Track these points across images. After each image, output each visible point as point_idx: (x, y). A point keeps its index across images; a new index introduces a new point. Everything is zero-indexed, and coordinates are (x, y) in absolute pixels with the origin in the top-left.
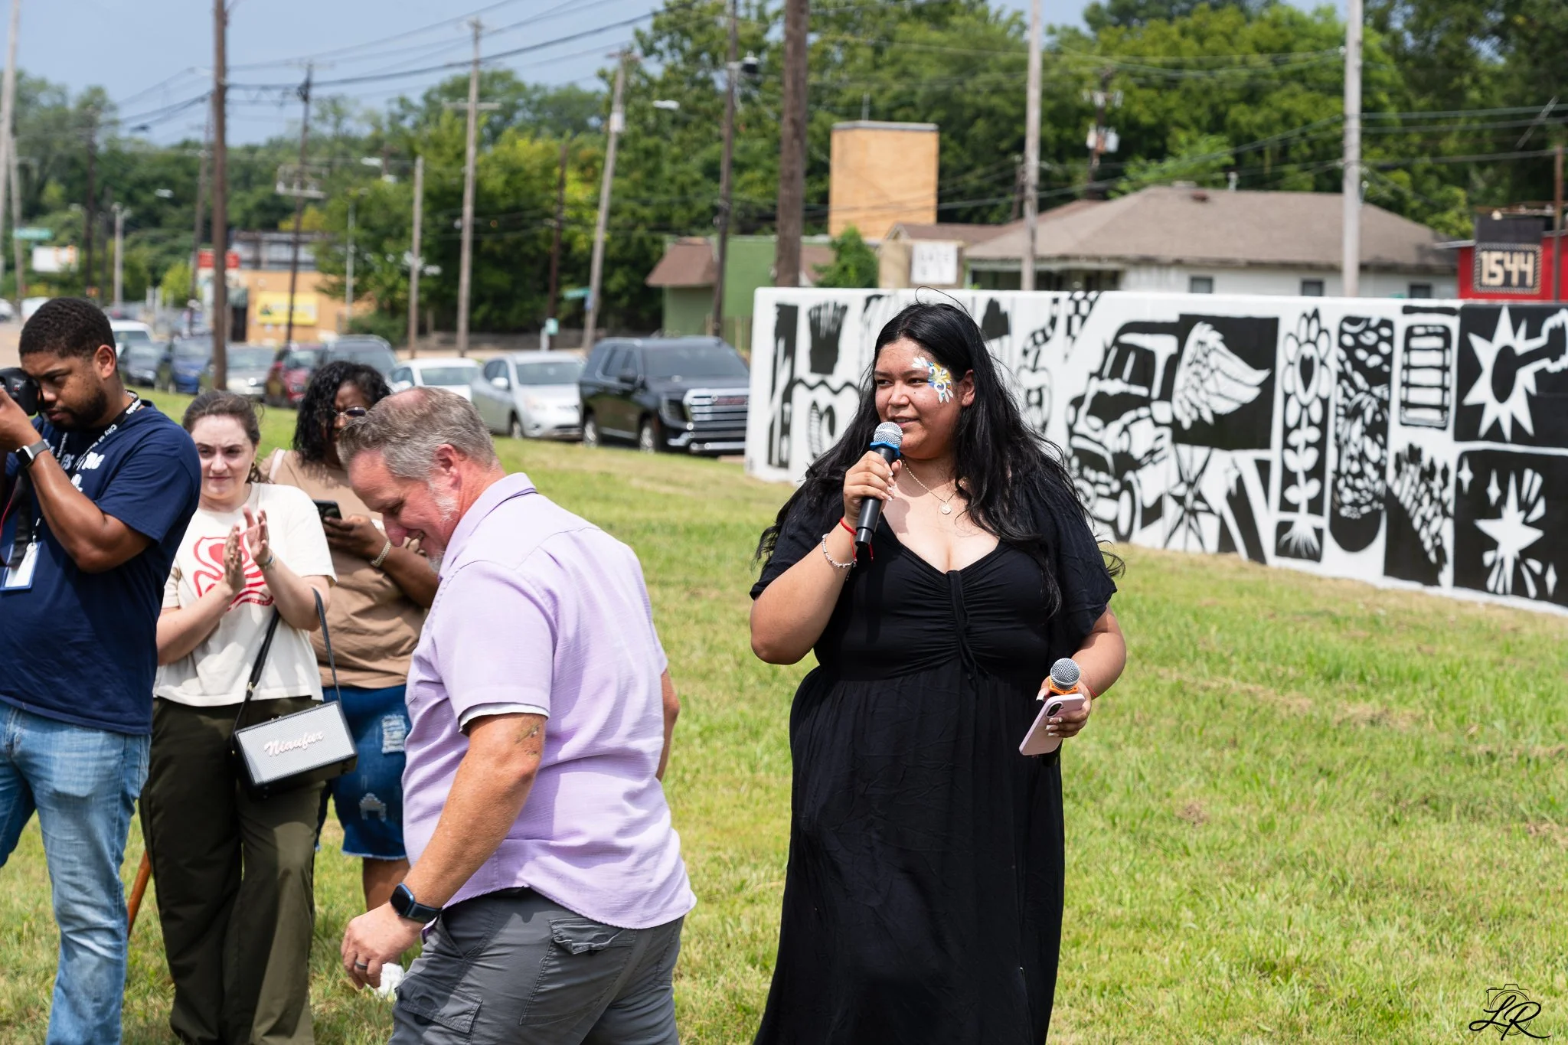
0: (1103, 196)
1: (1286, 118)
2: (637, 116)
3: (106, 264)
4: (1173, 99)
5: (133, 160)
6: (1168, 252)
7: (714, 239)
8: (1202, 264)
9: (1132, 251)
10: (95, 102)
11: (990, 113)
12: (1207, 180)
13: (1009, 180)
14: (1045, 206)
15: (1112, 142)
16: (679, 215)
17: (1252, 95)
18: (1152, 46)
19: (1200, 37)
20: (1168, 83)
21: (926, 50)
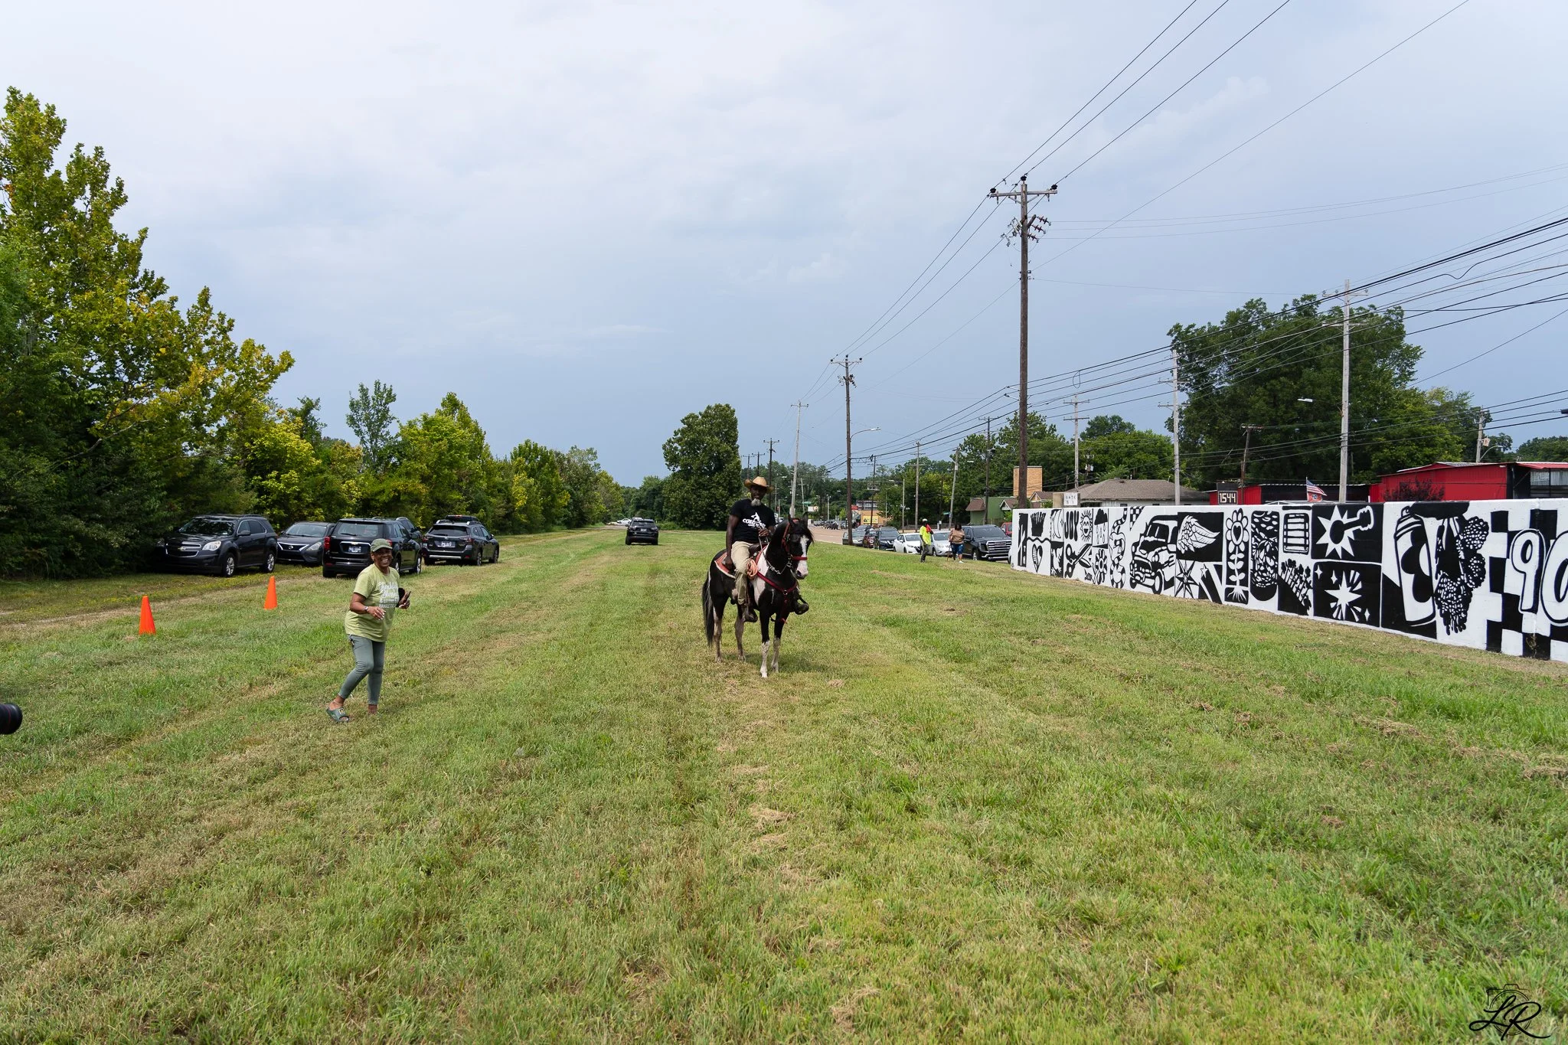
0: (1092, 482)
1: (1139, 460)
2: (961, 466)
3: (826, 509)
4: (1107, 456)
5: (832, 483)
6: (1113, 497)
7: (984, 498)
8: (1124, 500)
9: (1103, 497)
10: (823, 470)
11: (1056, 462)
12: (1123, 477)
13: (1072, 478)
14: (1080, 485)
15: (1092, 468)
16: (973, 492)
17: (1129, 455)
18: (1101, 442)
19: (1113, 439)
20: (1106, 452)
21: (1038, 446)
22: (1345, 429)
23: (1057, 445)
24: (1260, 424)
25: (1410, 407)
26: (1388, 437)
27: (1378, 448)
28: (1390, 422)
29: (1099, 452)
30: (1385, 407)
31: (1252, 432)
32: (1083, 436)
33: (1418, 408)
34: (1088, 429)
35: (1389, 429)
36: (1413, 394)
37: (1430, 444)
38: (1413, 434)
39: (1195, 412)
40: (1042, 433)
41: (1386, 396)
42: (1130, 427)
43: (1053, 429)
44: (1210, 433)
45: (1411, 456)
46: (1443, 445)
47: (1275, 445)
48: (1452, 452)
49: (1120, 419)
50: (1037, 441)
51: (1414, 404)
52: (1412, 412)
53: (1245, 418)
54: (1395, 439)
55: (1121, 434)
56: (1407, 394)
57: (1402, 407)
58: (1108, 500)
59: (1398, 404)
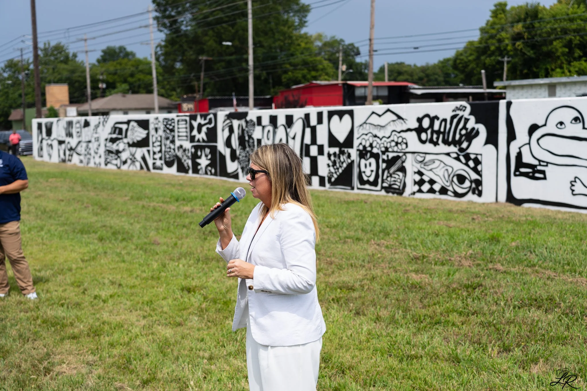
0: (103, 97)
1: (139, 80)
2: (3, 85)
4: (116, 77)
6: (119, 107)
7: (22, 110)
8: (125, 109)
9: (111, 107)
11: (78, 81)
12: (125, 92)
14: (92, 99)
15: (104, 86)
16: (14, 105)
17: (132, 75)
18: (111, 66)
19: (120, 64)
20: (115, 74)
21: (64, 69)
22: (251, 62)
23: (79, 69)
24: (212, 56)
25: (303, 45)
26: (291, 64)
27: (286, 72)
28: (292, 55)
29: (110, 74)
30: (290, 44)
31: (206, 61)
32: (98, 61)
33: (308, 46)
34: (102, 56)
35: (292, 60)
36: (305, 37)
37: (315, 69)
38: (305, 63)
39: (170, 47)
40: (67, 60)
41: (290, 37)
42: (133, 54)
43: (75, 56)
44: (182, 61)
45: (304, 77)
46: (322, 70)
47: (222, 71)
48: (327, 74)
49: (125, 49)
50: (63, 66)
51: (306, 43)
52: (305, 48)
53: (201, 52)
54: (295, 66)
55: (126, 60)
56: (301, 37)
57: (299, 45)
58: (115, 110)
59: (296, 42)
